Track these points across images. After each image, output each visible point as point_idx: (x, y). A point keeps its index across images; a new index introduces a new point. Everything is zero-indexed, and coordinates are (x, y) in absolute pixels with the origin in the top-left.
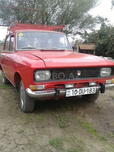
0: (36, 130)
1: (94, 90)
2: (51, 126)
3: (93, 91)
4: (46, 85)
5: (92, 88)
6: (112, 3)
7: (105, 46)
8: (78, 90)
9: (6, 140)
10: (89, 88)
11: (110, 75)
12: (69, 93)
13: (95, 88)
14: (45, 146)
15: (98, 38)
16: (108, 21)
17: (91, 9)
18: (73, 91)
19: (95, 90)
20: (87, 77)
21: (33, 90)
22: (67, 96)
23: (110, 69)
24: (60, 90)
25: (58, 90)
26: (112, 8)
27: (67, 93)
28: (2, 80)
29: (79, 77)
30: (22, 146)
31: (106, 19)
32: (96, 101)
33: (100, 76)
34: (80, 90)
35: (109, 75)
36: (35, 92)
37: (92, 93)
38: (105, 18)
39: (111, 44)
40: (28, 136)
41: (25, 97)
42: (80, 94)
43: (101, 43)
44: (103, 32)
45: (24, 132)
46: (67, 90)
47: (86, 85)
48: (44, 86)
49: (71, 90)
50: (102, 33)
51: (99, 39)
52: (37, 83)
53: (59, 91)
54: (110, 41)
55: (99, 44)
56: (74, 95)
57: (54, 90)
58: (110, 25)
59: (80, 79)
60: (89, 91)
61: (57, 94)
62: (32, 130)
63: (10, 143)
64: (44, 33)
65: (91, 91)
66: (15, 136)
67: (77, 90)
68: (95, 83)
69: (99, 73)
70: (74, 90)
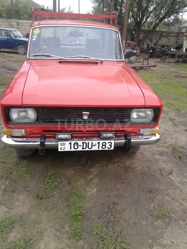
1: (111, 145)
3: (109, 147)
4: (28, 130)
5: (107, 142)
8: (80, 143)
10: (101, 142)
11: (152, 121)
12: (63, 146)
13: (113, 142)
18: (70, 143)
19: (113, 145)
22: (59, 150)
23: (152, 110)
25: (42, 141)
27: (60, 147)
34: (83, 143)
35: (150, 120)
37: (106, 149)
42: (83, 149)
46: (59, 143)
48: (24, 131)
49: (67, 143)
52: (12, 126)
56: (73, 150)
60: (101, 145)
61: (40, 148)
65: (105, 145)
67: (77, 143)
68: (113, 134)
70: (73, 143)
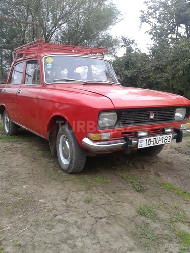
0: (107, 196)
2: (124, 191)
3: (169, 140)
4: (112, 132)
5: (168, 136)
6: (141, 20)
7: (134, 79)
8: (152, 138)
9: (75, 213)
10: (165, 136)
12: (142, 143)
13: (171, 135)
14: (134, 217)
15: (123, 68)
16: (136, 45)
17: (110, 27)
18: (146, 140)
19: (171, 139)
20: (158, 121)
21: (95, 141)
22: (139, 148)
23: (185, 109)
24: (133, 139)
25: (130, 139)
26: (140, 27)
27: (139, 144)
28: (4, 129)
29: (153, 120)
30: (103, 220)
31: (133, 41)
32: (159, 155)
33: (174, 119)
34: (154, 139)
35: (183, 118)
36: (98, 143)
37: (167, 143)
38: (131, 40)
39: (142, 77)
40: (103, 205)
41: (74, 151)
42: (154, 144)
43: (129, 75)
44: (131, 60)
45: (94, 201)
46: (140, 140)
47: (159, 132)
48: (109, 134)
49: (144, 139)
50: (128, 61)
51: (125, 69)
53: (131, 141)
54: (140, 72)
55: (126, 77)
56: (148, 146)
57: (123, 140)
58: (138, 50)
59: (152, 123)
60: (164, 139)
61: (129, 146)
62: (102, 197)
63: (84, 217)
64: (82, 59)
65: (166, 140)
66: (84, 207)
67: (150, 139)
68: (171, 128)
69: (173, 115)
70: (148, 139)
